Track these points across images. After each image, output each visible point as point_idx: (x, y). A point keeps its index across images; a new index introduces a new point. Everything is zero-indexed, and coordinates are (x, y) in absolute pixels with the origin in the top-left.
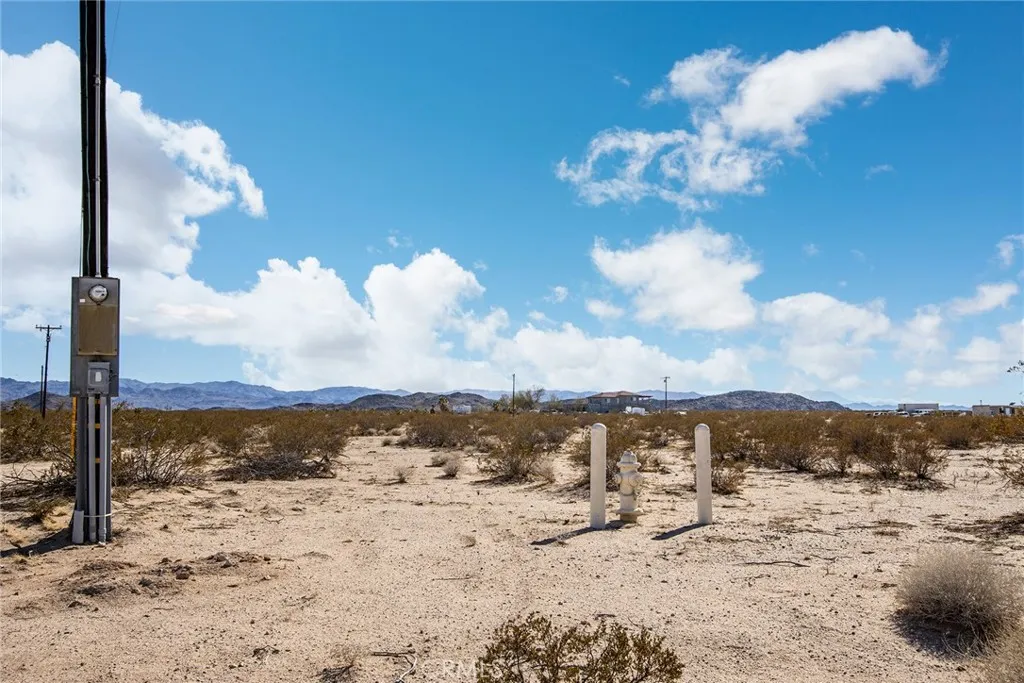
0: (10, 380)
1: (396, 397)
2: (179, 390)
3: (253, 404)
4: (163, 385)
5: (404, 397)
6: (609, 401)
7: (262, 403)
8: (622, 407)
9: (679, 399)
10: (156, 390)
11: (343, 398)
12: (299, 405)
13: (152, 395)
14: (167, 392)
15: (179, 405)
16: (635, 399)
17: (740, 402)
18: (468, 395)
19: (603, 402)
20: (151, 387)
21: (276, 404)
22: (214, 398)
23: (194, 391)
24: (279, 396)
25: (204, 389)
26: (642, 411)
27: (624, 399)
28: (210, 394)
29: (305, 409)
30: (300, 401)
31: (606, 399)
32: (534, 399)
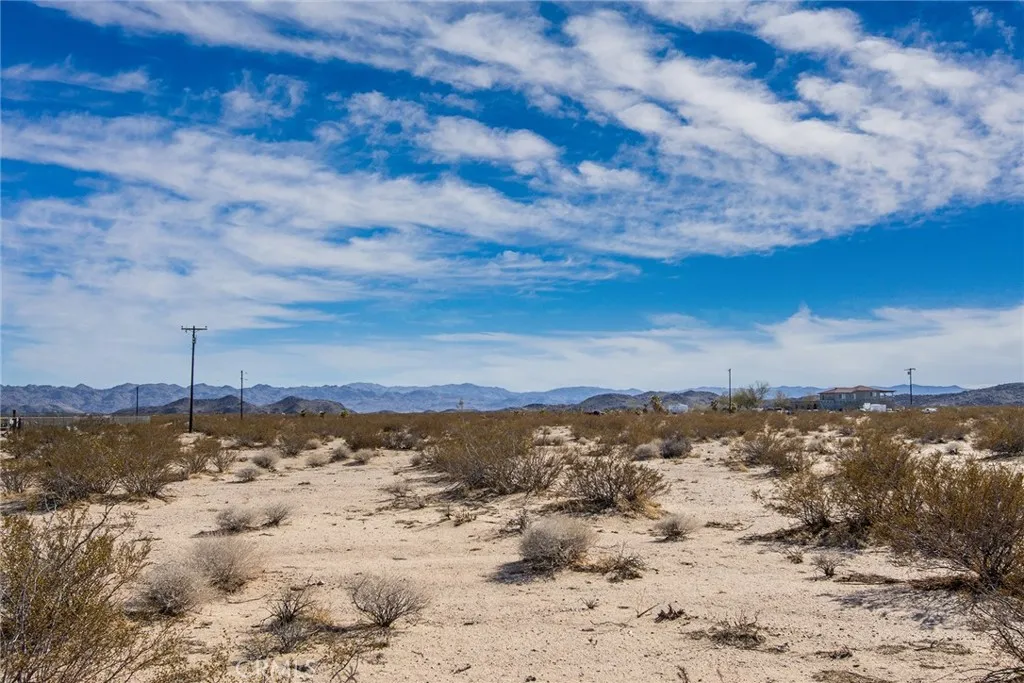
0: (266, 387)
1: (626, 397)
2: (417, 393)
3: (488, 406)
4: (403, 388)
5: (635, 397)
6: (843, 397)
7: (494, 404)
8: (859, 404)
9: (938, 393)
10: (396, 393)
11: (575, 399)
12: (530, 406)
13: (392, 399)
14: (405, 395)
15: (417, 408)
16: (875, 394)
17: (1010, 396)
18: (702, 393)
19: (838, 400)
20: (391, 391)
21: (509, 405)
22: (451, 401)
23: (431, 394)
24: (512, 397)
25: (440, 391)
26: (881, 408)
27: (862, 395)
28: (446, 396)
29: (535, 410)
30: (533, 402)
31: (840, 395)
32: (758, 396)
